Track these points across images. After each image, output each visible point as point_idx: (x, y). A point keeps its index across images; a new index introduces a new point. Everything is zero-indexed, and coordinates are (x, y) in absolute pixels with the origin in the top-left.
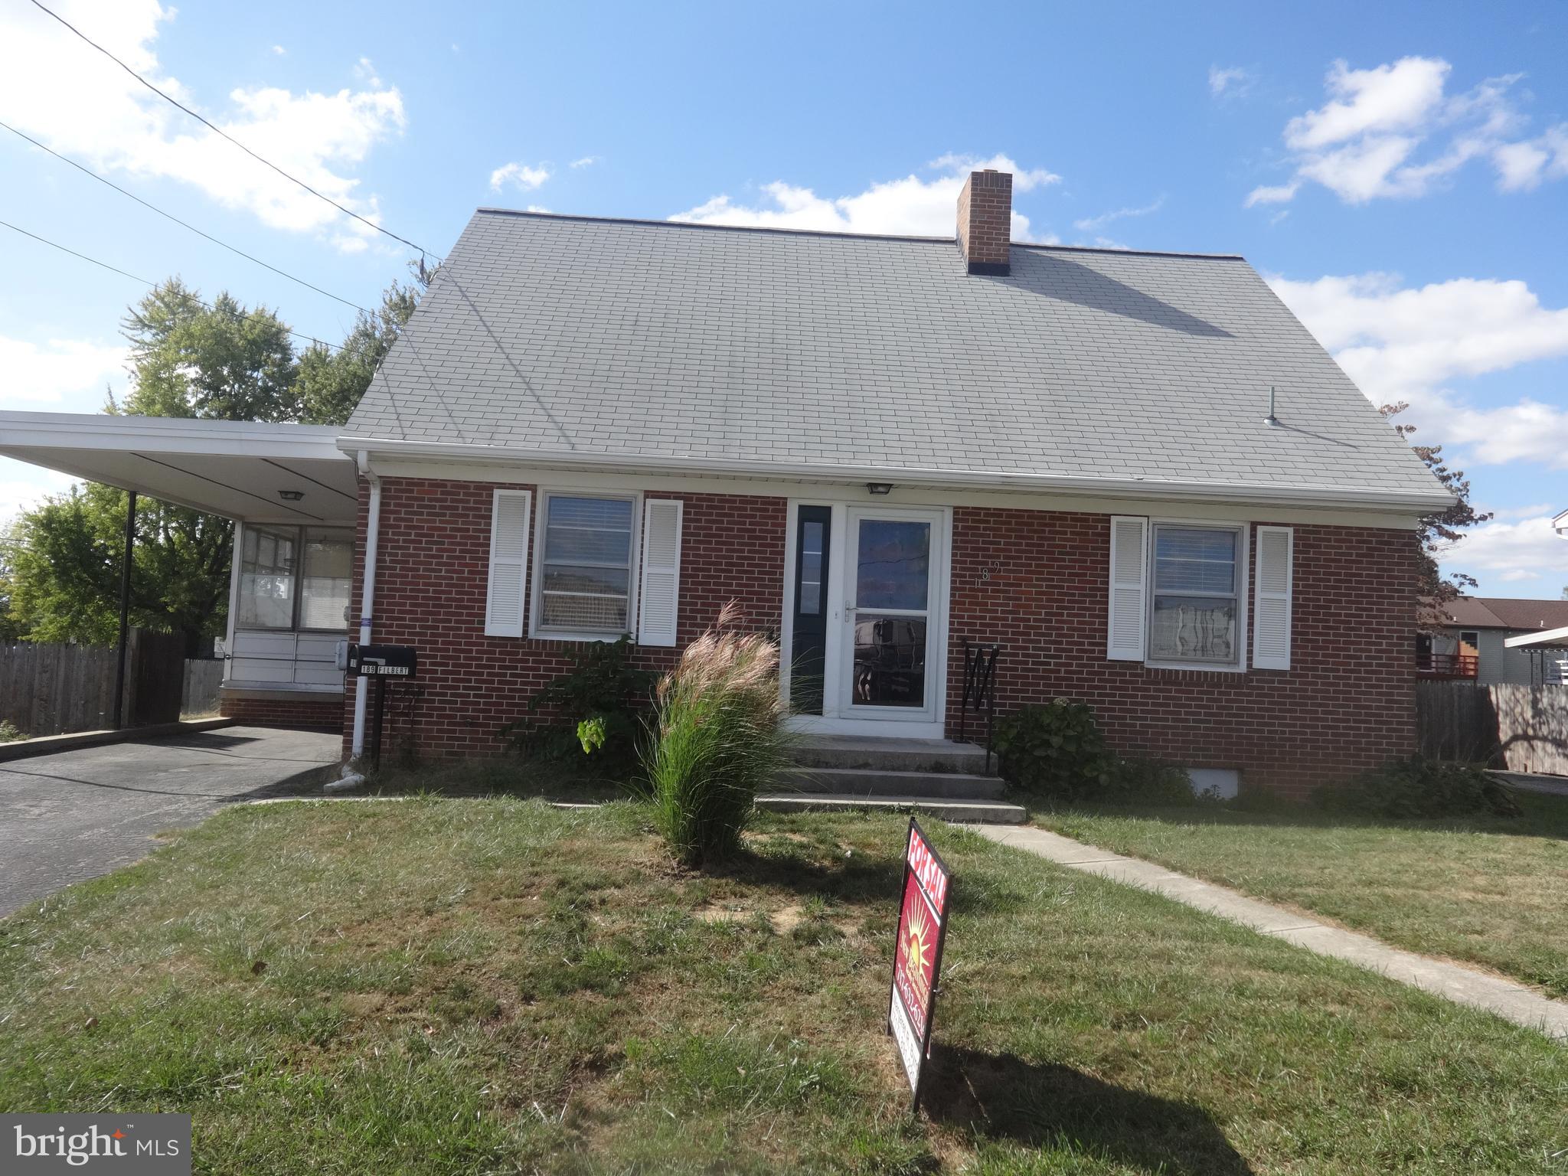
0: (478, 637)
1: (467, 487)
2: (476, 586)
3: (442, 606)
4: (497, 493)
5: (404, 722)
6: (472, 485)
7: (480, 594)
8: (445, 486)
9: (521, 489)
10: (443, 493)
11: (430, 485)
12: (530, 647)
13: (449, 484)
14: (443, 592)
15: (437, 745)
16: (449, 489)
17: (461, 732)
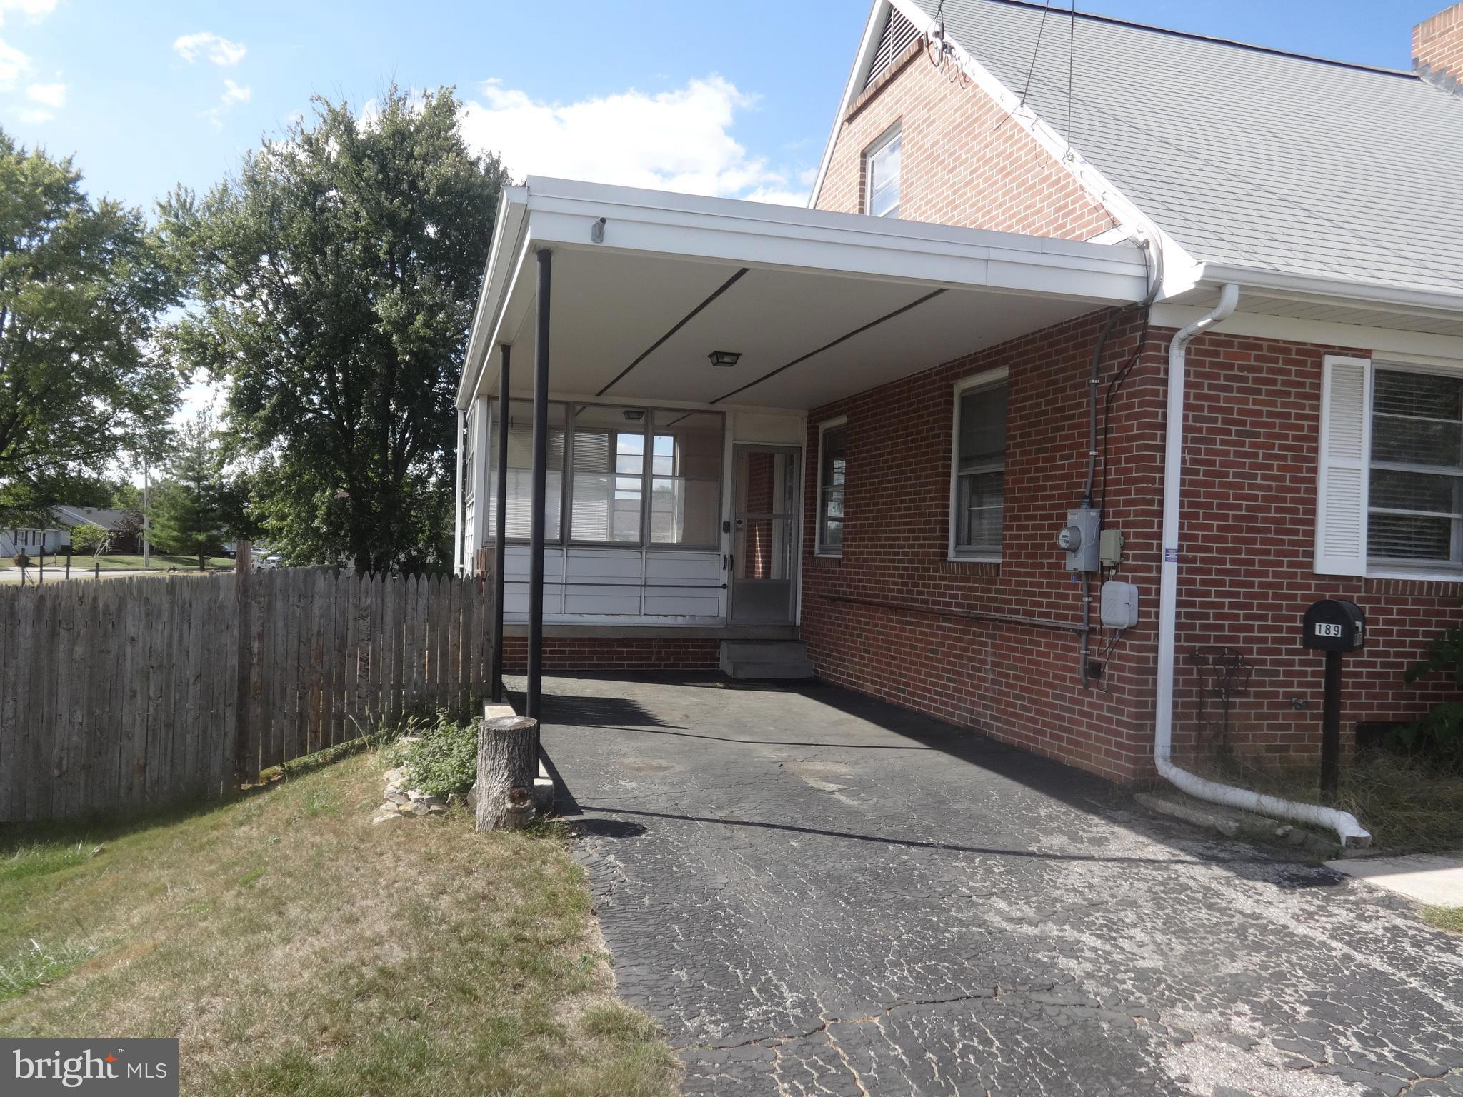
0: (1304, 576)
1: (1288, 351)
2: (1302, 501)
3: (1258, 530)
4: (1329, 361)
5: (1214, 705)
6: (1294, 348)
7: (1306, 512)
8: (1259, 347)
9: (1354, 356)
10: (1257, 358)
11: (1242, 346)
12: (1368, 590)
13: (1265, 344)
14: (1260, 509)
15: (1255, 738)
16: (1265, 353)
17: (1285, 716)
